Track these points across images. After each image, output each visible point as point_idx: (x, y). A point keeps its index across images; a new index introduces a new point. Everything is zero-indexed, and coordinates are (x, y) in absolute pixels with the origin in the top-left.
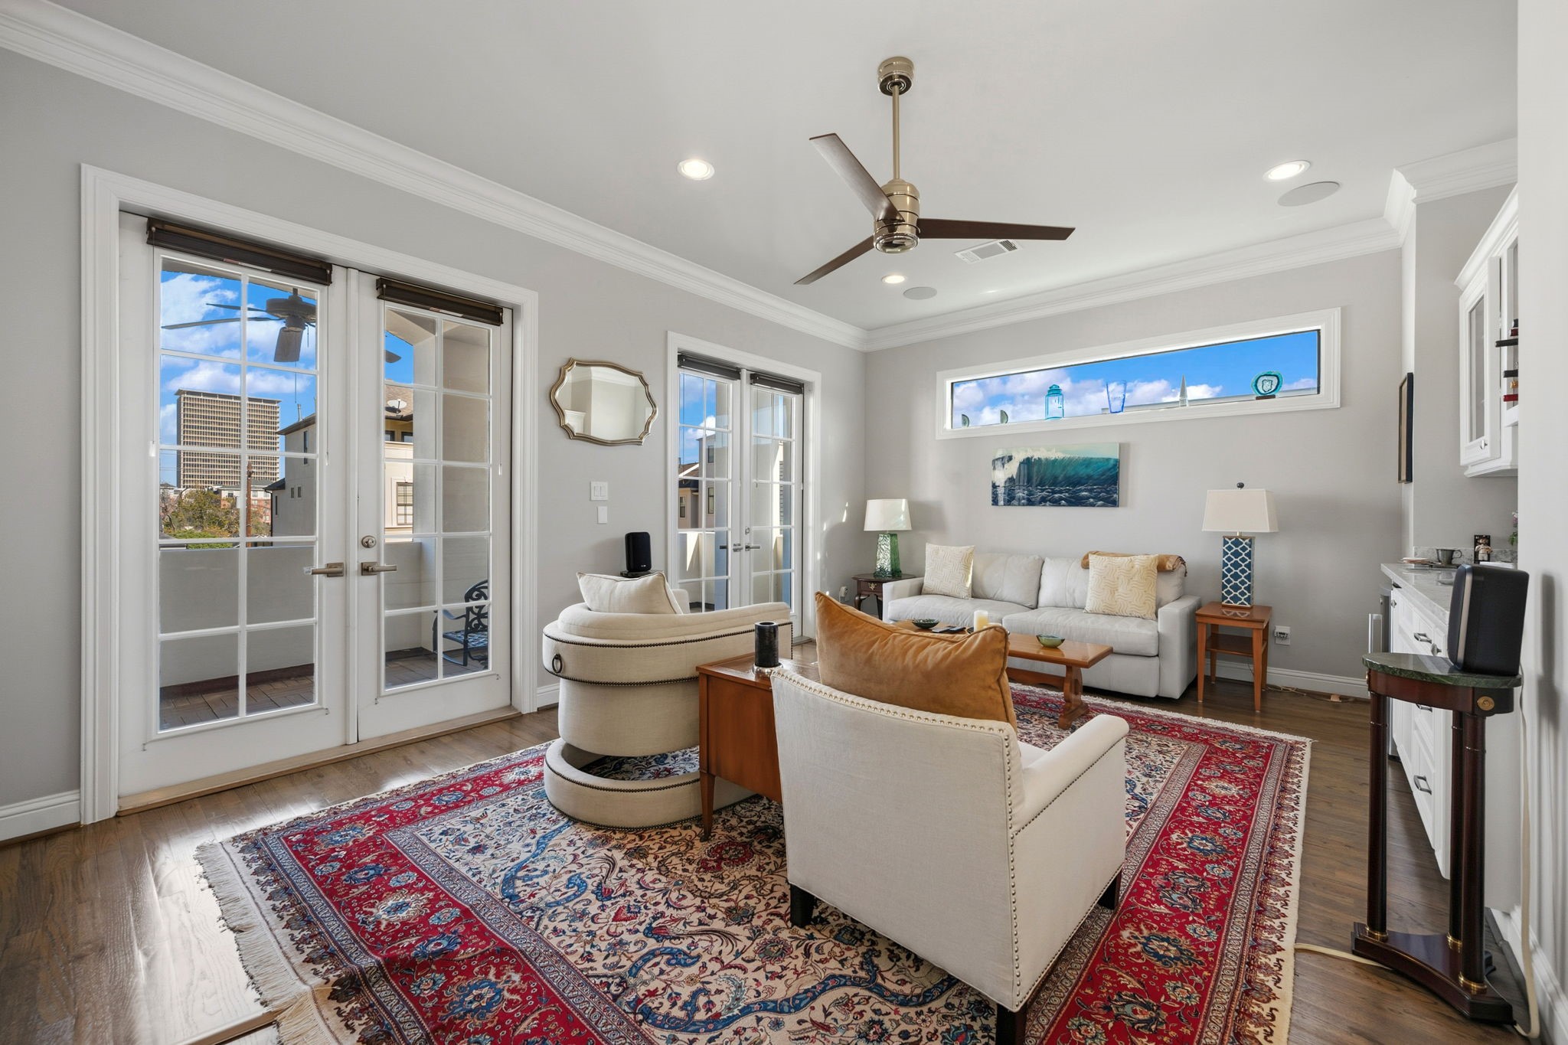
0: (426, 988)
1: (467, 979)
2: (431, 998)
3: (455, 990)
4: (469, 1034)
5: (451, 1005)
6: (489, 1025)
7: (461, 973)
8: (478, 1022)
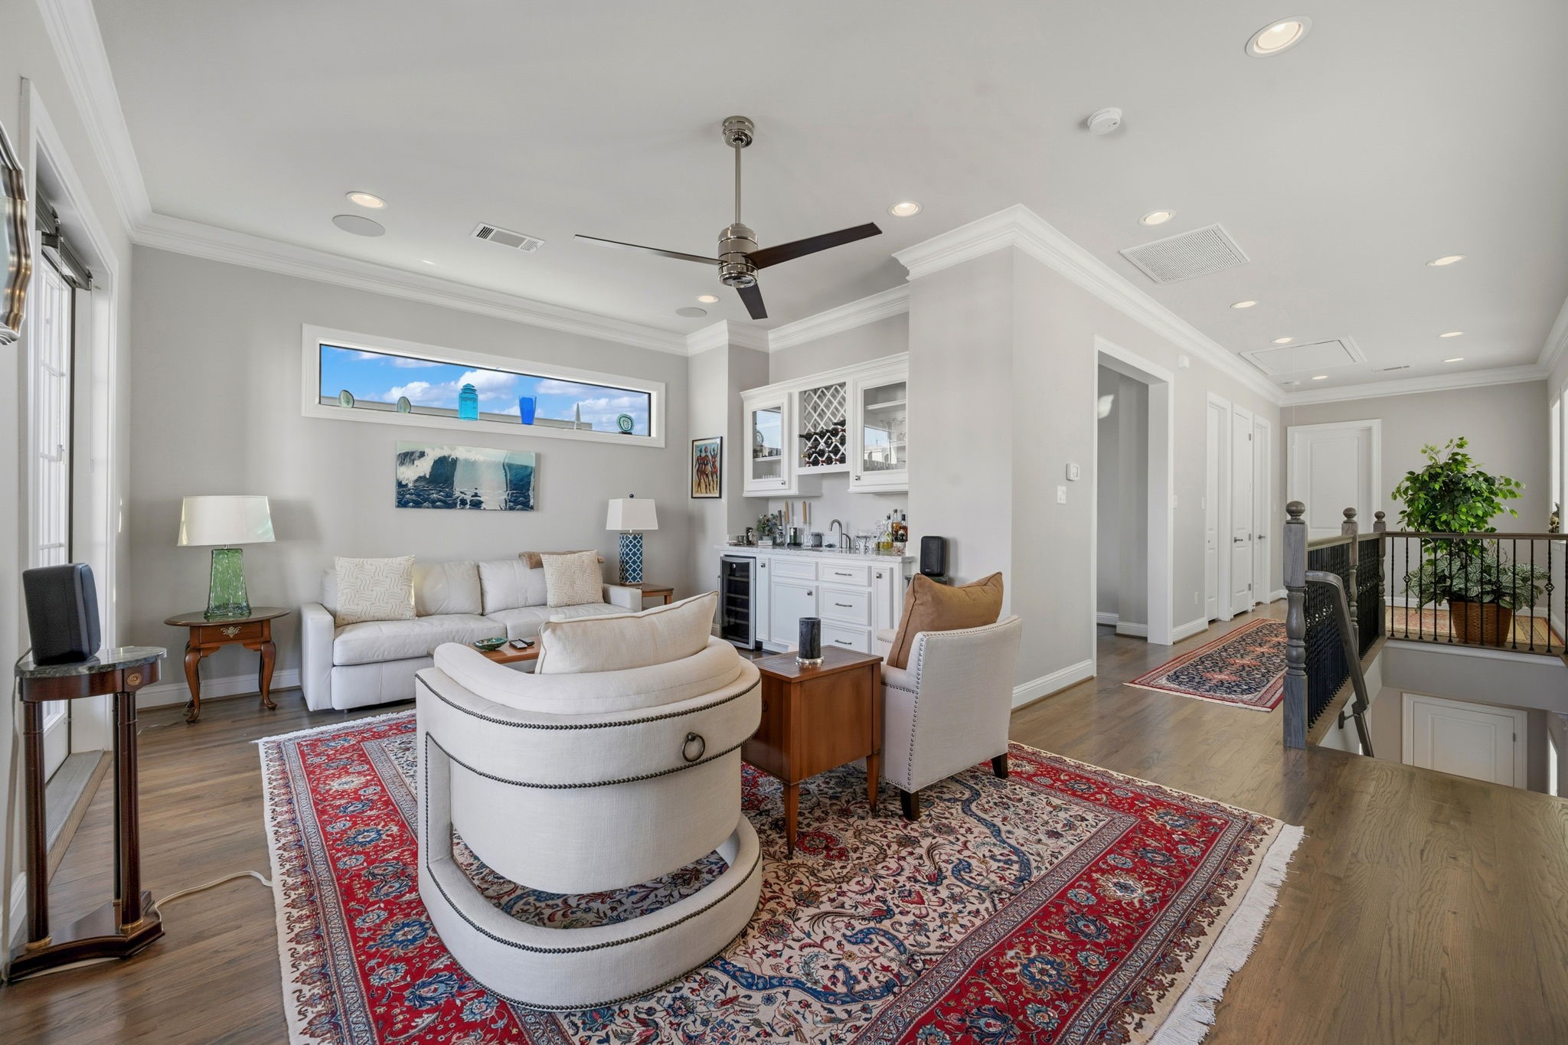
0: (1047, 1017)
1: (1026, 988)
2: (1056, 1008)
3: (1041, 993)
4: (1081, 967)
5: (1058, 989)
6: (1068, 957)
7: (1021, 993)
8: (1068, 965)
